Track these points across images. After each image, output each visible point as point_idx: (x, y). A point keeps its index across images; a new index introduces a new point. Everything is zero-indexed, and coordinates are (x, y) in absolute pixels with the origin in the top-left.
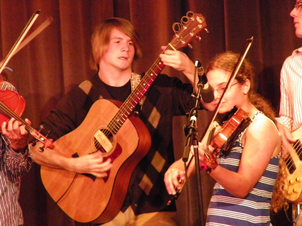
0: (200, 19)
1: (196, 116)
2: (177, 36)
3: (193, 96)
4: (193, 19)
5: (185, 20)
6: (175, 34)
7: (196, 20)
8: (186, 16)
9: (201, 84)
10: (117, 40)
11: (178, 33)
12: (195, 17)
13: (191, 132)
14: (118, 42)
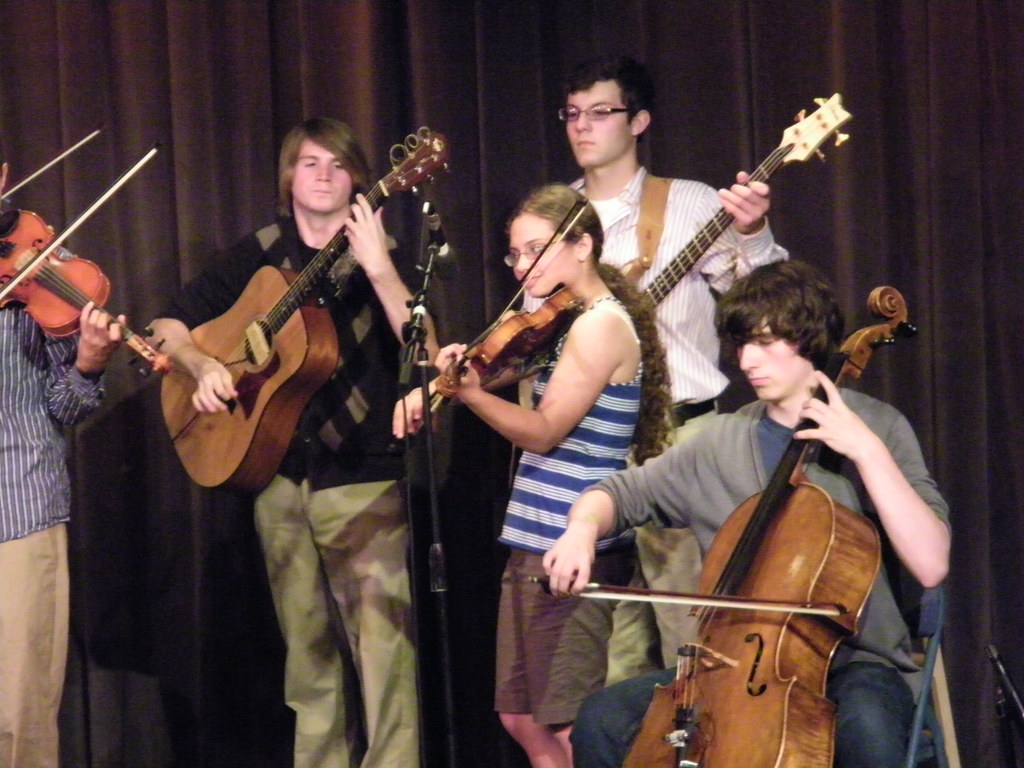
0: (440, 144)
1: (425, 305)
2: (396, 169)
3: (419, 268)
4: (427, 141)
5: (413, 141)
6: (392, 166)
7: (431, 144)
8: (415, 133)
9: (435, 247)
10: (311, 161)
11: (396, 164)
12: (432, 140)
13: (414, 335)
14: (313, 165)
